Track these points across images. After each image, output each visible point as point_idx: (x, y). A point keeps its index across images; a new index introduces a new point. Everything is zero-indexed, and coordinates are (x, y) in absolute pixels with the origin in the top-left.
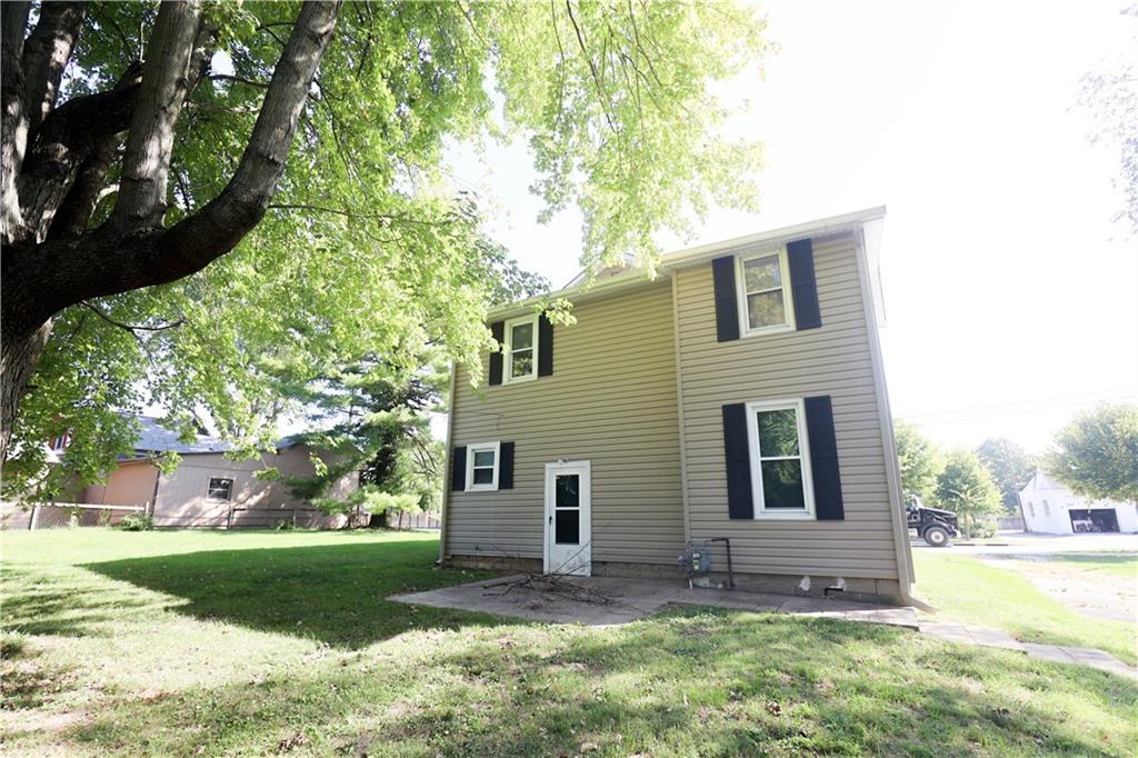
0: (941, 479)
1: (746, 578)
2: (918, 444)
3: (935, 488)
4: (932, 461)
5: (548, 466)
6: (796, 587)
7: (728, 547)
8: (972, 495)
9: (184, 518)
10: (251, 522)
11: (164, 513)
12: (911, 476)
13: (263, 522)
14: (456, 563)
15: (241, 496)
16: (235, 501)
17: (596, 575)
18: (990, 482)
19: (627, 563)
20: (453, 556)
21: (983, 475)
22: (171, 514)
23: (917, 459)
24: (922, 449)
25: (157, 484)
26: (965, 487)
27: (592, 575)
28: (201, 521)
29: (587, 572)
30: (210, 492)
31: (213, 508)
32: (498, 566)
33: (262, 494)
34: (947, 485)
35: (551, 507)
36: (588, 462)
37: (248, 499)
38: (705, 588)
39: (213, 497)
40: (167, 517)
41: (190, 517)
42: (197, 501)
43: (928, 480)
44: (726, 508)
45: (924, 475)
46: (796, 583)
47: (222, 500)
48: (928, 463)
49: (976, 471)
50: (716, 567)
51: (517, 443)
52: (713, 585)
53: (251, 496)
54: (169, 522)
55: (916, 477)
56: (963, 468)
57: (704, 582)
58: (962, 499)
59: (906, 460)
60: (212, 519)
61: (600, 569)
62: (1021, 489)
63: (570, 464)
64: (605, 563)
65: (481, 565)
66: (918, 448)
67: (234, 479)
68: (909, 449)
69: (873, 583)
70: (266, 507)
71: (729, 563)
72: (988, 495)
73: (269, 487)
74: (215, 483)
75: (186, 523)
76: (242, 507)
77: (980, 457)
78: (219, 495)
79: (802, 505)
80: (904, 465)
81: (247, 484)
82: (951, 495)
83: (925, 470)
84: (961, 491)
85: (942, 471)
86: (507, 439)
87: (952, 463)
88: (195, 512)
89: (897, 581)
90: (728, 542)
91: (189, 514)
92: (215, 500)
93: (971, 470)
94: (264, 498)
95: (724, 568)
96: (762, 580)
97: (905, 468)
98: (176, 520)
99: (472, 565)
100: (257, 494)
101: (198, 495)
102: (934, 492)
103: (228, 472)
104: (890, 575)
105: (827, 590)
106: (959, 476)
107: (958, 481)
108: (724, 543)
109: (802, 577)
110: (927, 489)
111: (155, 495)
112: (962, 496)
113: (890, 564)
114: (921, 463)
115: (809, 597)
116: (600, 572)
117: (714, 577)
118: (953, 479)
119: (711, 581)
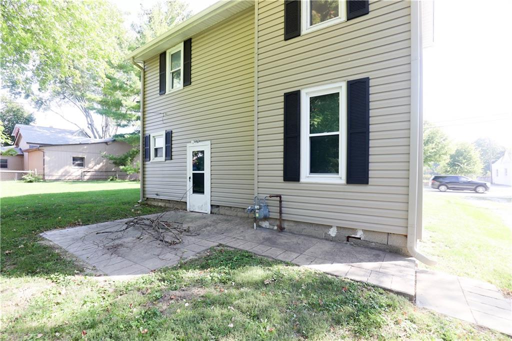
0: (452, 157)
1: (292, 224)
2: (442, 138)
3: (448, 161)
4: (449, 147)
5: (188, 145)
6: (326, 233)
7: (281, 201)
8: (467, 165)
9: (62, 176)
10: (97, 177)
11: (51, 174)
12: (435, 155)
13: (104, 177)
14: (149, 202)
15: (90, 165)
16: (87, 167)
17: (213, 213)
18: (478, 159)
19: (231, 207)
20: (147, 198)
21: (475, 155)
22: (54, 174)
23: (440, 145)
24: (444, 140)
25: (44, 160)
26: (464, 161)
27: (211, 213)
28: (71, 177)
29: (208, 210)
30: (73, 163)
31: (76, 171)
32: (167, 205)
33: (101, 164)
34: (455, 161)
35: (190, 172)
36: (209, 142)
37: (93, 166)
38: (266, 228)
39: (75, 166)
40: (52, 176)
41: (65, 175)
42: (67, 168)
43: (445, 157)
44: (282, 173)
45: (443, 154)
46: (326, 230)
47: (81, 167)
48: (446, 148)
49: (472, 153)
50: (273, 215)
51: (174, 131)
52: (271, 227)
53: (95, 165)
54: (54, 178)
55: (438, 156)
56: (465, 151)
57: (266, 224)
58: (461, 167)
59: (434, 146)
60: (77, 176)
61: (216, 210)
62: (493, 162)
63: (200, 143)
64: (218, 206)
65: (160, 204)
66: (442, 139)
67: (85, 157)
68: (437, 140)
69: (386, 236)
70: (104, 170)
71: (281, 213)
72: (476, 165)
73: (104, 161)
74: (74, 159)
75: (63, 178)
76: (92, 170)
77: (475, 146)
78: (79, 165)
79: (337, 172)
80: (433, 149)
81: (92, 159)
82: (455, 165)
83: (444, 152)
84: (461, 163)
85: (453, 152)
86: (169, 129)
87: (459, 148)
88: (67, 173)
89: (406, 236)
90: (280, 197)
91: (64, 174)
92: (77, 167)
93: (469, 152)
94: (102, 166)
95: (277, 216)
96: (303, 226)
97: (433, 151)
98: (58, 177)
99: (156, 204)
100: (99, 164)
101: (67, 165)
102: (448, 164)
103: (81, 154)
104: (402, 231)
105: (348, 237)
106: (462, 155)
107: (461, 158)
108: (278, 198)
109: (331, 227)
110: (443, 161)
111: (44, 165)
112: (461, 166)
113: (402, 222)
114: (442, 148)
115: (335, 241)
116: (215, 212)
117: (272, 221)
118: (458, 157)
119: (270, 224)
